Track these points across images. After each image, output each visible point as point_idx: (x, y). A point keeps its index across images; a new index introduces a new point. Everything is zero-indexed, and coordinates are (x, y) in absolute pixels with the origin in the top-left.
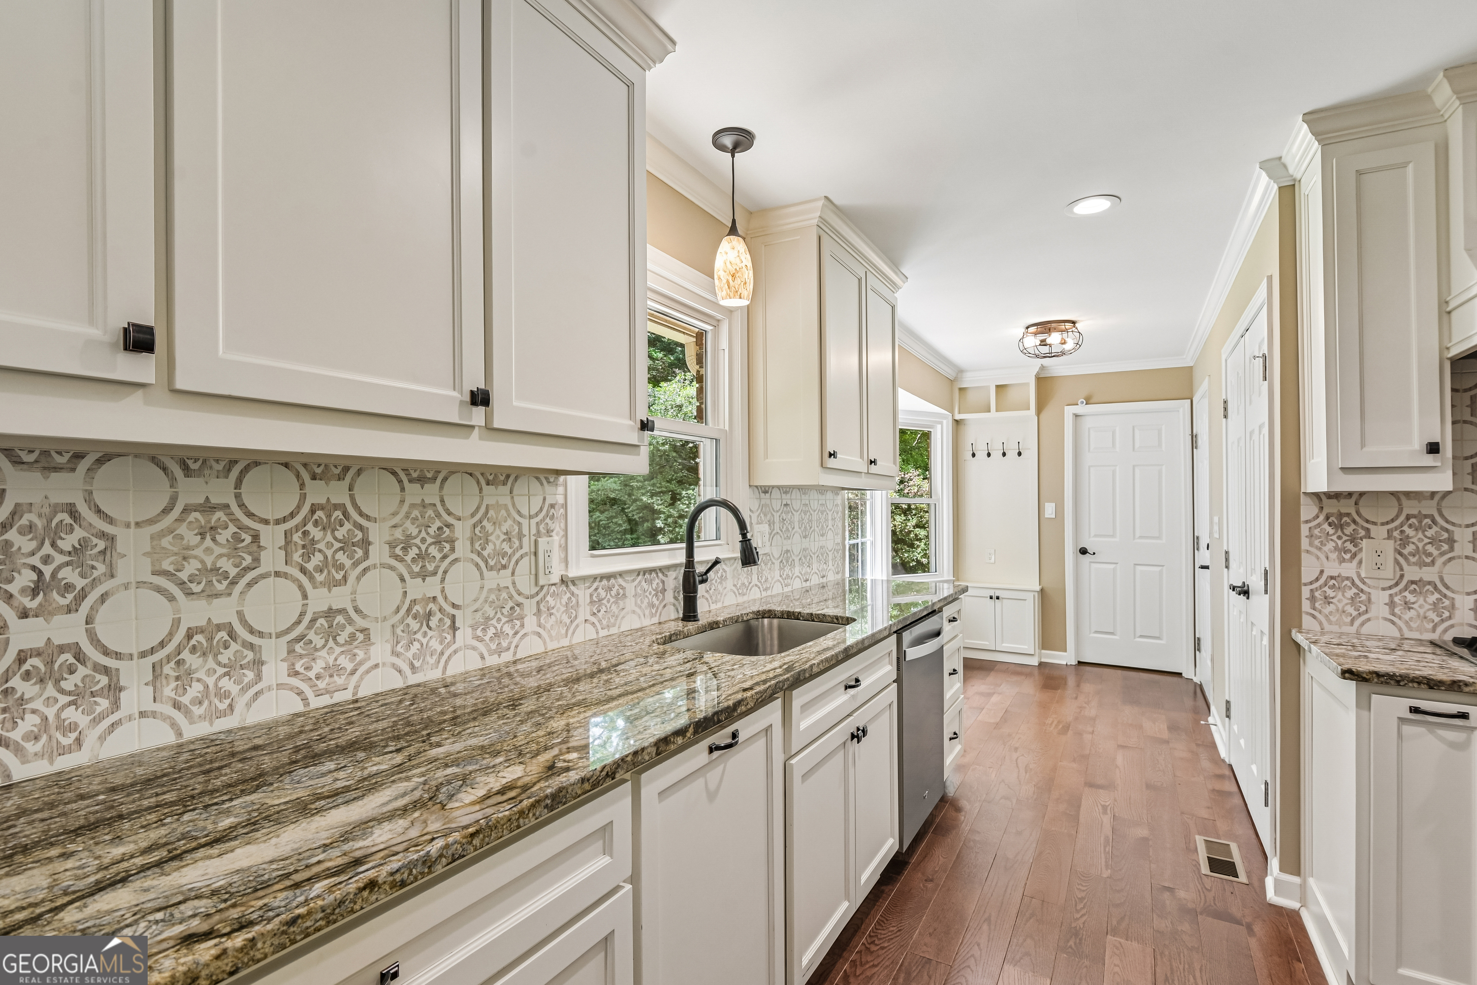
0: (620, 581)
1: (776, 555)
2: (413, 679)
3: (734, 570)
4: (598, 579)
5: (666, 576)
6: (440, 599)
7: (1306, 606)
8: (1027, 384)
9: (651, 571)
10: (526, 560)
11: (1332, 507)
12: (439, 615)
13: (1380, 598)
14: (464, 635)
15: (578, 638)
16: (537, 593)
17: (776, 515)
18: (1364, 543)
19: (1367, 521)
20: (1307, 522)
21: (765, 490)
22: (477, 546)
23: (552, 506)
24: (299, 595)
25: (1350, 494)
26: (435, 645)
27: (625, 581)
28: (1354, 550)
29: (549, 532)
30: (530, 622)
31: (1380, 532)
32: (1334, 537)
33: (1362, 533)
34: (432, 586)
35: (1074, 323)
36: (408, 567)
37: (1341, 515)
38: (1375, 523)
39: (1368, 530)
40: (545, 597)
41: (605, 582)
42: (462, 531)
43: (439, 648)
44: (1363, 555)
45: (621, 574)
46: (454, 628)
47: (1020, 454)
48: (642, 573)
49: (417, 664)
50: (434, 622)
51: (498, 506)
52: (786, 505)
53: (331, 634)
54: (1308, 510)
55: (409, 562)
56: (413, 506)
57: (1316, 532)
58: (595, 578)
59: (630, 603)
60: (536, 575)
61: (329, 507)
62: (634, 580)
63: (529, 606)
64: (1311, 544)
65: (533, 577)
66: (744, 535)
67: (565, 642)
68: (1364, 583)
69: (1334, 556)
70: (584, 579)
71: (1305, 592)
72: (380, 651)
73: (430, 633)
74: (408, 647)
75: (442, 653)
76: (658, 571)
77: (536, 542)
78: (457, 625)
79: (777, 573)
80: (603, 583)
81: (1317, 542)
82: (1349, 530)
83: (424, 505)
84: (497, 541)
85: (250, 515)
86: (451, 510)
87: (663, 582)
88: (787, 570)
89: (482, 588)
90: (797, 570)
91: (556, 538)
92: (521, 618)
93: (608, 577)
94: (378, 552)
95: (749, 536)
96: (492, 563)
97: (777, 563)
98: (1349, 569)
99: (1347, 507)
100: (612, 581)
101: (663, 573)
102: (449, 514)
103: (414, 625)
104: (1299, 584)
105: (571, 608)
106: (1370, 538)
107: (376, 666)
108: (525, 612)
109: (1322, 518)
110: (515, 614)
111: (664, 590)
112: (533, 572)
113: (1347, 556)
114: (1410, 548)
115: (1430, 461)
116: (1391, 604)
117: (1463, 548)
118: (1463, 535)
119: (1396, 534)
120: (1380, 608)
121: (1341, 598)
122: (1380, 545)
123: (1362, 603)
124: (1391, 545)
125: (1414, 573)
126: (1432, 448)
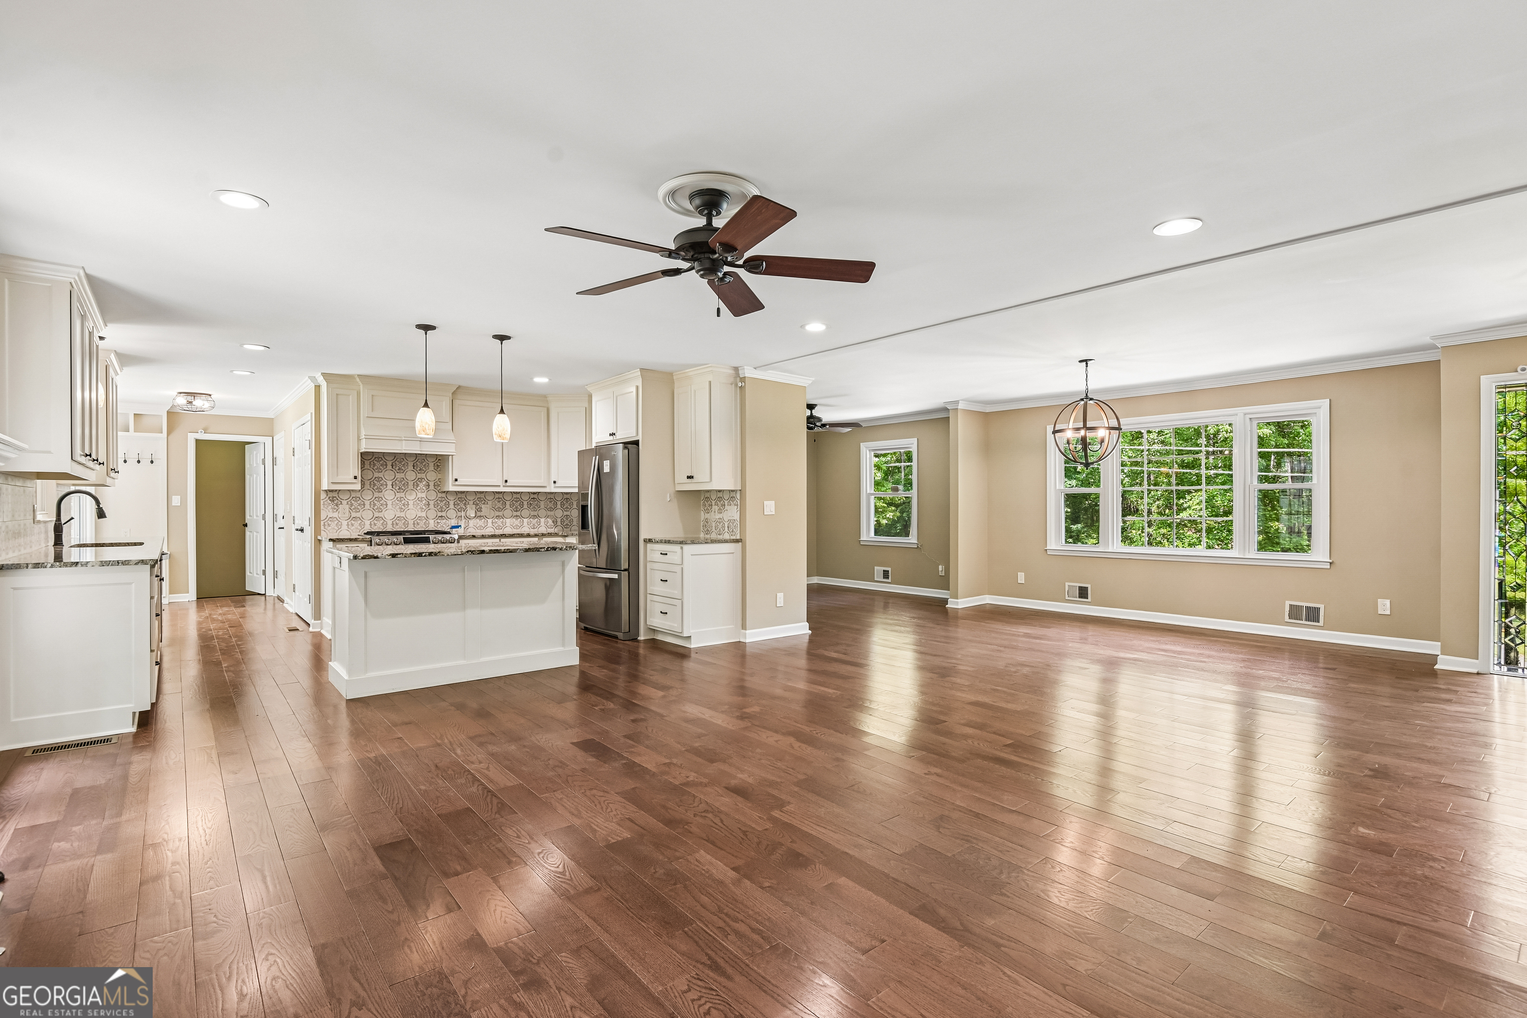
7: (322, 528)
8: (161, 416)
11: (331, 494)
13: (345, 523)
18: (340, 506)
19: (341, 499)
20: (322, 500)
25: (336, 490)
28: (337, 509)
31: (344, 502)
32: (331, 505)
33: (339, 503)
35: (210, 395)
37: (333, 497)
38: (343, 500)
39: (341, 502)
44: (340, 510)
47: (152, 462)
54: (323, 495)
57: (326, 503)
64: (324, 507)
66: (98, 506)
68: (340, 519)
69: (331, 510)
71: (322, 523)
81: (326, 506)
82: (335, 502)
95: (101, 506)
98: (335, 515)
99: (335, 494)
104: (320, 521)
106: (341, 504)
109: (327, 498)
113: (335, 511)
114: (353, 507)
115: (355, 481)
116: (348, 525)
117: (367, 506)
118: (367, 503)
119: (349, 503)
120: (344, 526)
121: (333, 525)
122: (344, 507)
123: (339, 525)
124: (348, 506)
125: (354, 515)
126: (355, 478)
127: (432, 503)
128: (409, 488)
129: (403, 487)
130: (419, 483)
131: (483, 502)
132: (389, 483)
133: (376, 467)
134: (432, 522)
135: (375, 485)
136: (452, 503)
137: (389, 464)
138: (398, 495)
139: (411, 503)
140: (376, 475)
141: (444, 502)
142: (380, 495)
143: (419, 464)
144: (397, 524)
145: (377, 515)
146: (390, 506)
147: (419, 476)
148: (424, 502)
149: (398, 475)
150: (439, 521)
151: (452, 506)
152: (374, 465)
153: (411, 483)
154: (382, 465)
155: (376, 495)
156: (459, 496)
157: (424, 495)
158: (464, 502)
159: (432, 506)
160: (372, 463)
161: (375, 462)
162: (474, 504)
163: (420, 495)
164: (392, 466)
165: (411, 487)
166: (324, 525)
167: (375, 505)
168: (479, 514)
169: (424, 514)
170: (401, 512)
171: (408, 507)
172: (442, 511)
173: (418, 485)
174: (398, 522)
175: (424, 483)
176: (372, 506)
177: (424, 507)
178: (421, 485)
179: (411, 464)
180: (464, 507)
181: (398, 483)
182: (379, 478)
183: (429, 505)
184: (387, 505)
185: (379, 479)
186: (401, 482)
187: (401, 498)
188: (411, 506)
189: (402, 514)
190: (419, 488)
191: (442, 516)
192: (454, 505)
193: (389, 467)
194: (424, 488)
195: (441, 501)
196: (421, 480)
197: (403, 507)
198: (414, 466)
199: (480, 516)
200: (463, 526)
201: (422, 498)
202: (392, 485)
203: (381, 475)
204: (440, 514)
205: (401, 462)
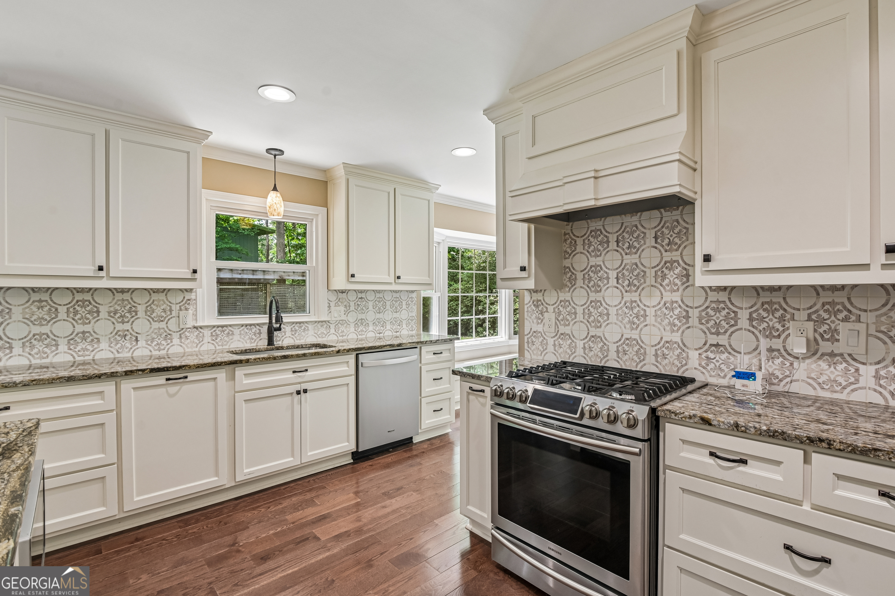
0: (230, 328)
1: (352, 320)
2: (117, 355)
3: (314, 327)
4: (216, 327)
5: (262, 327)
6: (131, 331)
7: (525, 346)
9: (251, 325)
10: (174, 319)
11: (536, 296)
12: (130, 336)
14: (141, 343)
15: (205, 348)
16: (180, 331)
17: (352, 304)
18: (546, 314)
19: (547, 304)
20: (527, 304)
21: (342, 292)
22: (148, 313)
23: (189, 300)
24: (72, 326)
25: (541, 290)
26: (128, 345)
27: (233, 328)
28: (542, 318)
29: (187, 309)
30: (176, 341)
31: (551, 309)
32: (535, 312)
33: (545, 310)
34: (127, 326)
36: (116, 320)
37: (538, 301)
38: (549, 305)
39: (547, 308)
40: (184, 332)
41: (220, 328)
42: (141, 309)
43: (130, 347)
44: (545, 320)
45: (230, 326)
46: (137, 340)
48: (244, 326)
49: (119, 350)
50: (127, 338)
51: (159, 300)
52: (361, 298)
53: (84, 339)
54: (527, 298)
55: (117, 318)
56: (118, 300)
57: (530, 309)
58: (214, 327)
59: (236, 337)
60: (179, 324)
61: (84, 301)
62: (239, 328)
63: (176, 336)
64: (528, 315)
65: (177, 325)
67: (197, 349)
68: (545, 335)
69: (535, 321)
70: (207, 327)
71: (526, 338)
72: (104, 345)
73: (126, 341)
74: (116, 345)
75: (131, 348)
76: (256, 325)
77: (179, 312)
78: (138, 339)
79: (352, 329)
80: (219, 329)
82: (540, 308)
83: (123, 300)
84: (158, 311)
85: (55, 303)
86: (136, 301)
87: (260, 330)
88: (361, 328)
89: (151, 328)
90: (371, 328)
91: (190, 312)
92: (171, 339)
93: (222, 326)
94: (103, 314)
96: (155, 319)
97: (352, 325)
98: (540, 328)
100: (225, 328)
101: (260, 326)
102: (135, 303)
103: (119, 338)
105: (199, 338)
106: (548, 312)
107: (102, 350)
108: (173, 337)
109: (531, 302)
110: (168, 337)
111: (260, 333)
112: (177, 323)
113: (540, 321)
114: (561, 317)
115: (524, 274)
116: (554, 345)
117: (580, 317)
118: (580, 310)
119: (556, 310)
120: (551, 348)
121: (538, 342)
122: (549, 316)
123: (544, 344)
124: (553, 316)
125: (562, 329)
126: (523, 269)
127: (694, 314)
128: (648, 283)
129: (635, 282)
130: (666, 271)
131: (841, 316)
132: (613, 275)
133: (592, 248)
134: (694, 355)
135: (590, 279)
136: (744, 315)
137: (613, 238)
138: (628, 297)
139: (650, 312)
140: (593, 261)
141: (724, 313)
142: (598, 297)
143: (666, 231)
144: (625, 352)
145: (592, 333)
146: (613, 318)
147: (667, 256)
148: (676, 312)
149: (629, 259)
150: (712, 356)
151: (744, 323)
152: (590, 245)
153: (650, 273)
154: (601, 243)
155: (593, 296)
156: (765, 297)
157: (676, 297)
158: (778, 314)
159: (694, 321)
160: (586, 241)
161: (592, 239)
162: (809, 319)
163: (668, 297)
164: (618, 242)
165: (650, 280)
166: (528, 342)
167: (590, 314)
168: (825, 347)
169: (676, 337)
170: (632, 329)
171: (645, 320)
172: (718, 334)
173: (664, 277)
174: (626, 348)
175: (677, 271)
176: (586, 317)
177: (677, 322)
178: (671, 276)
179: (650, 234)
180: (778, 326)
181: (626, 273)
182: (596, 266)
183: (687, 317)
184: (608, 314)
185: (597, 269)
186: (632, 271)
187: (632, 302)
188: (650, 319)
189: (635, 335)
190: (666, 281)
191: (717, 345)
192: (751, 319)
193: (613, 245)
194: (677, 281)
195: (717, 310)
196: (670, 264)
197: (635, 320)
198: (656, 238)
199: (832, 355)
200: (759, 375)
201: (672, 302)
202: (617, 279)
203: (598, 261)
204: (713, 339)
205: (632, 233)
